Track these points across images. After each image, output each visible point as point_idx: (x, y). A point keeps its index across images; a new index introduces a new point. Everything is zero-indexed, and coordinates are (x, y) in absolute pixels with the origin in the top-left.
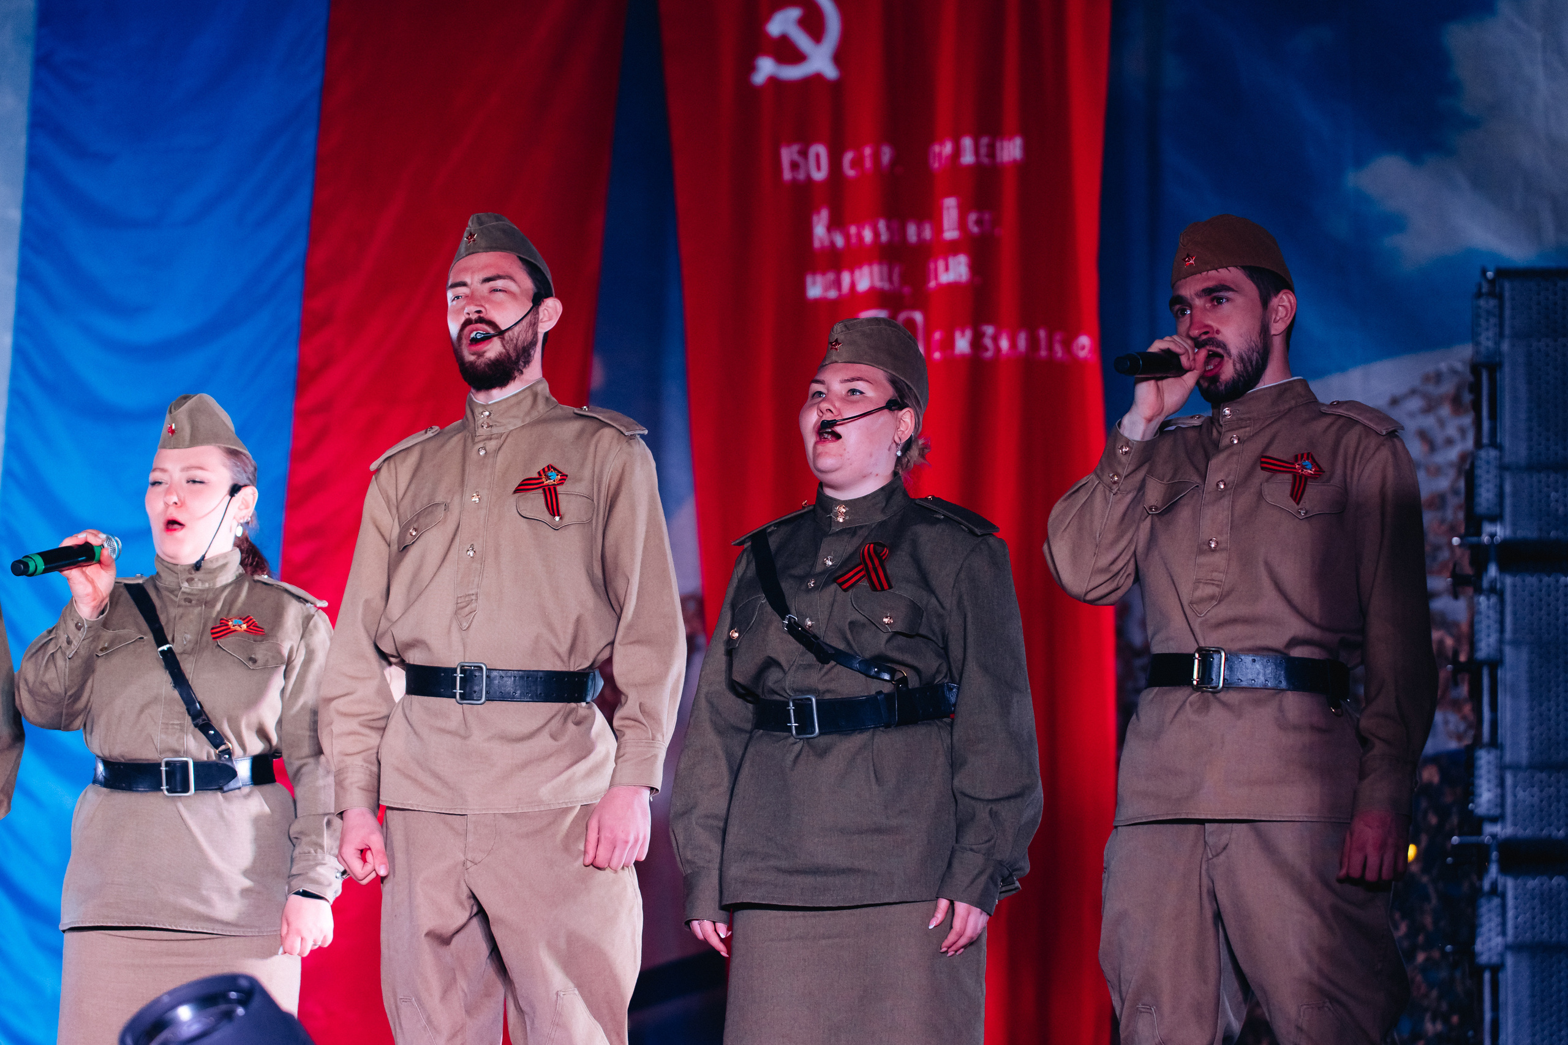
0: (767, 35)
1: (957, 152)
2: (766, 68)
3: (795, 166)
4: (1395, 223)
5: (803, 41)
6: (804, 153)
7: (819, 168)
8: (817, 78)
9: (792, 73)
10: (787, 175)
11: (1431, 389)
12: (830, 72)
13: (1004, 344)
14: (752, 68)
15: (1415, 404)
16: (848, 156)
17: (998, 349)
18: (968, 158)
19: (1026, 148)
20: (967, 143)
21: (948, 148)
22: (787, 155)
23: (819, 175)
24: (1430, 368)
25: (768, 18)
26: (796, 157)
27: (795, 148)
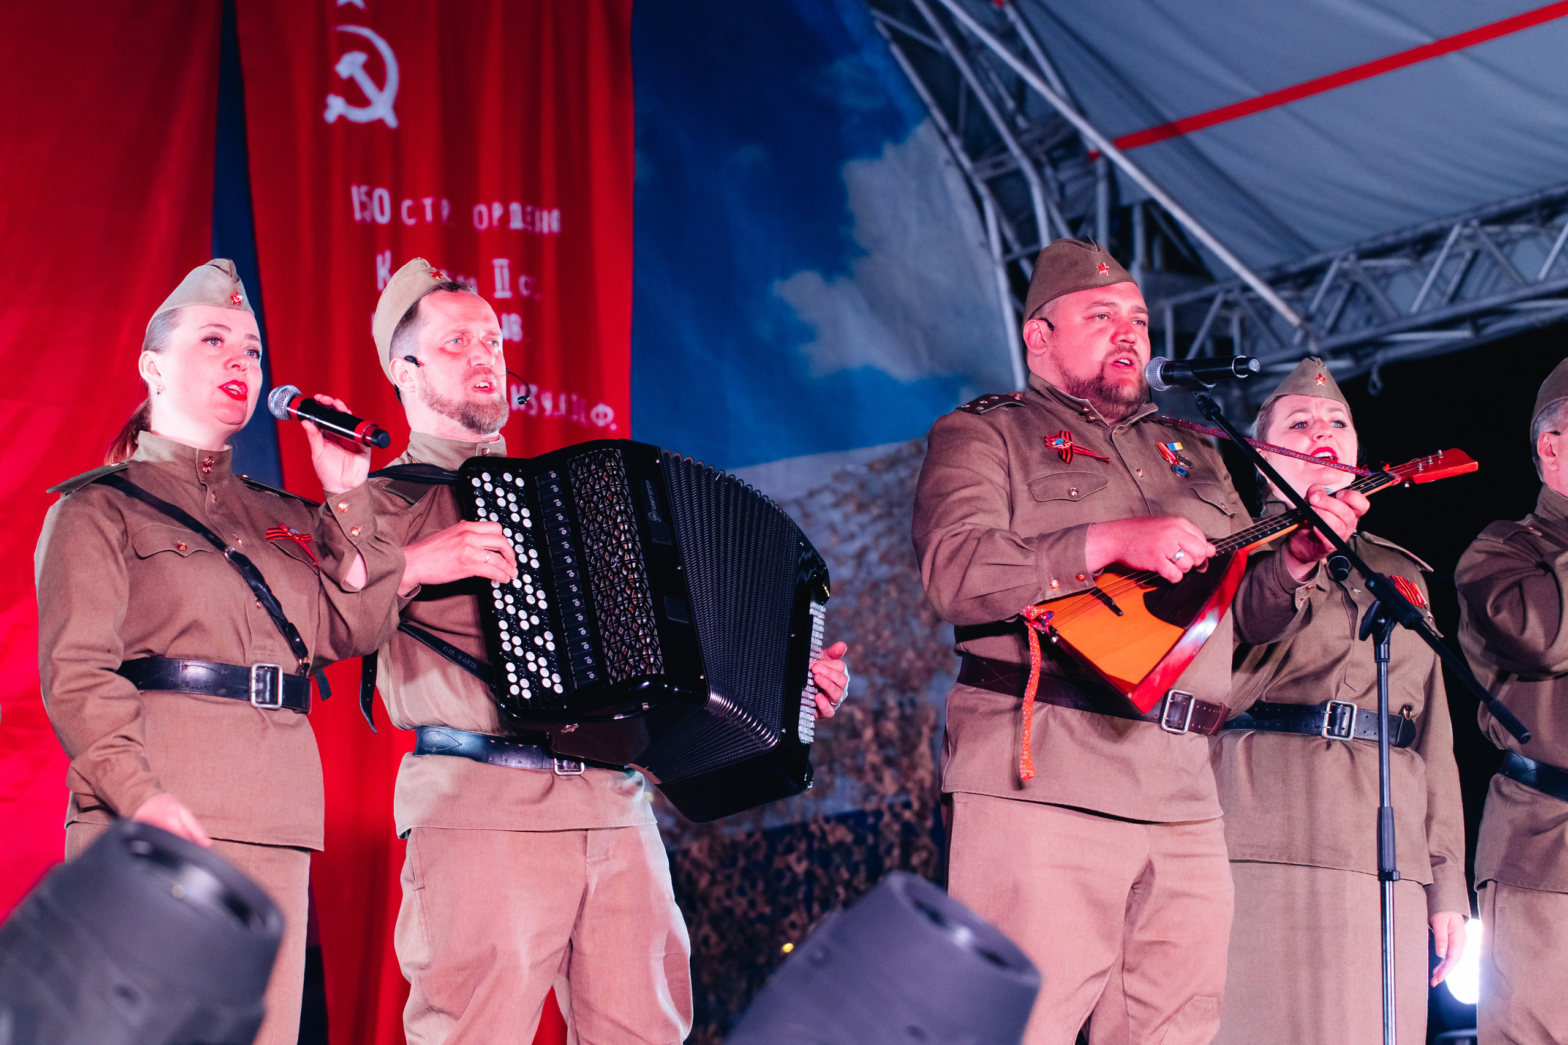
0: (337, 75)
1: (506, 217)
2: (336, 107)
3: (364, 207)
4: (808, 333)
5: (367, 86)
6: (369, 194)
7: (382, 213)
8: (380, 123)
9: (359, 115)
10: (358, 216)
11: (838, 486)
12: (391, 121)
13: (548, 404)
14: (325, 106)
15: (827, 498)
16: (407, 204)
17: (541, 409)
18: (517, 224)
19: (563, 221)
20: (515, 207)
21: (497, 210)
22: (357, 194)
23: (384, 219)
24: (838, 468)
25: (337, 60)
26: (364, 198)
27: (364, 189)
